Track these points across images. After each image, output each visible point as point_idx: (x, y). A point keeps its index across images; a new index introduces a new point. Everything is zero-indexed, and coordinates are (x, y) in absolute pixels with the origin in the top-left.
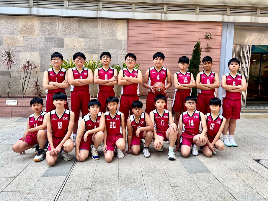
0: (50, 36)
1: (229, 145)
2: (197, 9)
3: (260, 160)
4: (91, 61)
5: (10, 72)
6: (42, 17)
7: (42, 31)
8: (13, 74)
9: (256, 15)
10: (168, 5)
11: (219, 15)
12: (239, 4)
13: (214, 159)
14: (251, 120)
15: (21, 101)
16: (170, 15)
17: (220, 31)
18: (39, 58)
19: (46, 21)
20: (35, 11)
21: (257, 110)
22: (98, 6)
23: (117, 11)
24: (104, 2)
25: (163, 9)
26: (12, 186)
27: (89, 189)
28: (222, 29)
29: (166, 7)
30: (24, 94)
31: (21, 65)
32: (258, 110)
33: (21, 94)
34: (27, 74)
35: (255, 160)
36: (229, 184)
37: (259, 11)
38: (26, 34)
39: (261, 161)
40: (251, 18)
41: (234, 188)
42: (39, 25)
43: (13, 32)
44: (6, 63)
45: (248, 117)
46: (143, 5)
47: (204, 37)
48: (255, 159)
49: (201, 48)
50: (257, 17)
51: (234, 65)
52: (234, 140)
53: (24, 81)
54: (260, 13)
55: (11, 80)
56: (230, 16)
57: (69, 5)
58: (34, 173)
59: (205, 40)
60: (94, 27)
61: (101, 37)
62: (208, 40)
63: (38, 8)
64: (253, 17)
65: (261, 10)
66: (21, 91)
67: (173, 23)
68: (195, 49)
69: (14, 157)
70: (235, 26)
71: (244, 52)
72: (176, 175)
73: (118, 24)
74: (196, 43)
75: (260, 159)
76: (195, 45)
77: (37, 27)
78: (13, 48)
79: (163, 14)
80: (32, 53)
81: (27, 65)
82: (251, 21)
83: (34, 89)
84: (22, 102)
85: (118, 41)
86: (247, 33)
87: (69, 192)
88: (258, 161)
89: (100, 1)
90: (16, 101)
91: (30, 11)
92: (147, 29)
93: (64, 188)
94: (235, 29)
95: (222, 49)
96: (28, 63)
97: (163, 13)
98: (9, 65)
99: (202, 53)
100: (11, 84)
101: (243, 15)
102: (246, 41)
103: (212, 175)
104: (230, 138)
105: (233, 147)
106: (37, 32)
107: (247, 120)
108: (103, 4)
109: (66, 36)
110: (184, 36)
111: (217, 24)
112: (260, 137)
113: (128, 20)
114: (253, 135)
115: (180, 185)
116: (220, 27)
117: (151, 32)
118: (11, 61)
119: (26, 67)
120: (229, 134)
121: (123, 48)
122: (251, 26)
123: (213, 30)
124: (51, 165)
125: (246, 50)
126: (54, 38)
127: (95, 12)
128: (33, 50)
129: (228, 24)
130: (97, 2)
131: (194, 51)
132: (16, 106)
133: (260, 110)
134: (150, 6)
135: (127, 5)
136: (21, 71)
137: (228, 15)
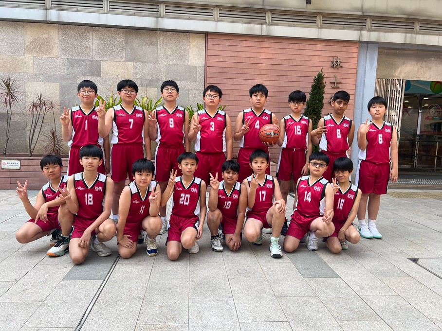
0: (79, 57)
1: (369, 236)
2: (319, 20)
3: (418, 259)
4: (145, 99)
5: (10, 115)
6: (66, 26)
7: (65, 48)
8: (15, 119)
9: (414, 31)
10: (273, 12)
11: (355, 30)
12: (387, 13)
13: (344, 256)
14: (403, 200)
15: (26, 163)
16: (276, 27)
17: (355, 55)
18: (58, 92)
19: (72, 33)
20: (54, 15)
21: (413, 184)
22: (158, 10)
23: (189, 19)
24: (168, 4)
25: (264, 18)
26: (12, 294)
27: (142, 300)
28: (359, 53)
29: (268, 16)
30: (31, 152)
31: (29, 103)
32: (415, 184)
33: (27, 152)
34: (37, 119)
35: (411, 259)
36: (369, 294)
37: (417, 26)
38: (37, 52)
39: (420, 260)
40: (406, 37)
41: (377, 300)
42: (61, 38)
43: (16, 49)
44: (3, 100)
45: (399, 196)
46: (231, 11)
47: (330, 64)
48: (410, 257)
49: (324, 82)
50: (415, 35)
51: (377, 109)
52: (377, 228)
53: (32, 131)
54: (419, 28)
55: (11, 128)
56: (372, 32)
57: (111, 7)
58: (48, 274)
59: (331, 70)
60: (151, 44)
61: (163, 61)
62: (336, 70)
63: (59, 10)
64: (409, 35)
65: (421, 24)
66: (27, 146)
67: (280, 41)
68: (314, 83)
69: (14, 250)
70: (379, 48)
71: (393, 91)
72: (283, 279)
73: (191, 40)
74: (317, 74)
75: (418, 257)
76: (315, 77)
77: (57, 41)
78: (15, 76)
79: (264, 27)
80: (47, 84)
81: (38, 103)
82: (405, 40)
83: (48, 143)
84: (28, 163)
85: (190, 67)
86: (398, 61)
87: (107, 304)
88: (415, 260)
89: (162, 2)
90: (19, 162)
91: (46, 15)
92: (238, 49)
93: (99, 298)
94: (379, 54)
95: (358, 84)
96: (40, 100)
97: (264, 24)
98: (8, 103)
99: (325, 90)
100: (10, 135)
101: (393, 32)
102: (397, 74)
103: (341, 280)
104: (371, 224)
105: (375, 240)
106: (56, 50)
107: (397, 199)
108: (166, 6)
109: (105, 58)
110: (298, 63)
111: (350, 44)
112: (418, 225)
113: (206, 34)
114: (407, 221)
115: (289, 295)
116: (355, 50)
117: (243, 55)
118: (12, 96)
119: (36, 107)
120: (370, 218)
121: (198, 79)
122: (404, 50)
123: (343, 55)
124: (77, 263)
125: (397, 88)
126: (84, 61)
127: (154, 19)
128: (48, 78)
129: (369, 45)
130: (157, 4)
131: (313, 86)
132: (18, 170)
133: (418, 184)
134: (243, 12)
135: (206, 9)
136: (27, 113)
137: (368, 31)
